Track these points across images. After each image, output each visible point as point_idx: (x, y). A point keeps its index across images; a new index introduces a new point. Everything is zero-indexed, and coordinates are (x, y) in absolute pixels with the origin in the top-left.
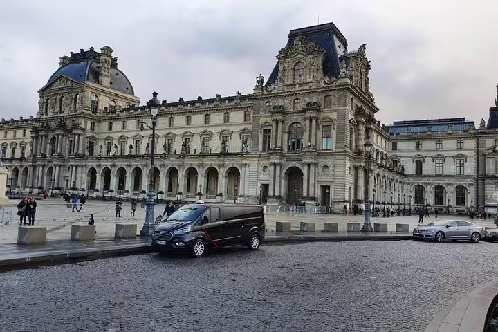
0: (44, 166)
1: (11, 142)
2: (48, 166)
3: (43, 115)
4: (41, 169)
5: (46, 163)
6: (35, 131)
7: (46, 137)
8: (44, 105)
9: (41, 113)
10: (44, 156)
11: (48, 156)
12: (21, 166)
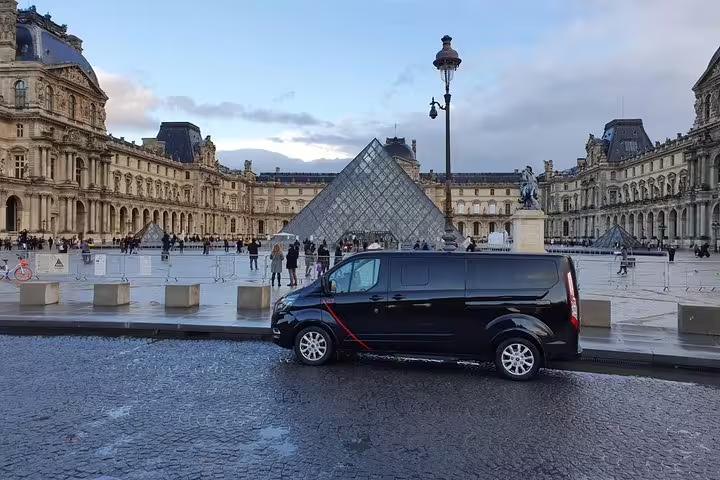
0: (707, 204)
1: (658, 175)
2: (714, 203)
3: (702, 123)
4: (703, 207)
5: (711, 198)
6: (691, 150)
7: (708, 157)
8: (703, 108)
9: (699, 121)
10: (706, 188)
11: (712, 186)
12: (679, 207)
